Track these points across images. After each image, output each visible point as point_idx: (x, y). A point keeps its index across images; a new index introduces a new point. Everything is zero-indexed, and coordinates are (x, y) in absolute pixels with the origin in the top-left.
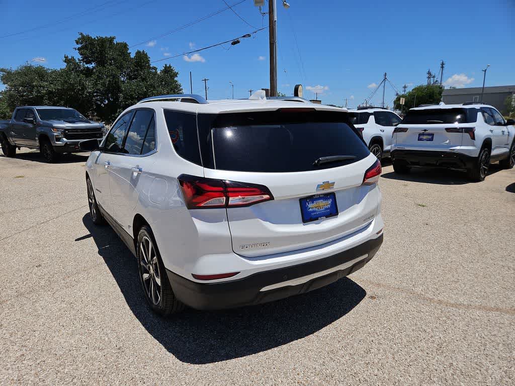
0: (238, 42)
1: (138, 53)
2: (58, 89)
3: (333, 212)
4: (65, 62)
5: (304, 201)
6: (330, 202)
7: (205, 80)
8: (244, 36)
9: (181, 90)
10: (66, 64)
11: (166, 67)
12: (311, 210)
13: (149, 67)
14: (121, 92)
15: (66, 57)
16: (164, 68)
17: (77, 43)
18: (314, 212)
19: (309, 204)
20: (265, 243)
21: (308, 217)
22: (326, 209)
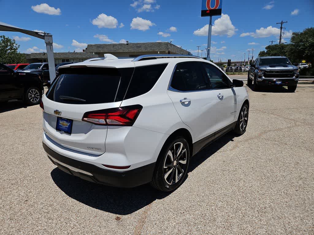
12: (60, 124)
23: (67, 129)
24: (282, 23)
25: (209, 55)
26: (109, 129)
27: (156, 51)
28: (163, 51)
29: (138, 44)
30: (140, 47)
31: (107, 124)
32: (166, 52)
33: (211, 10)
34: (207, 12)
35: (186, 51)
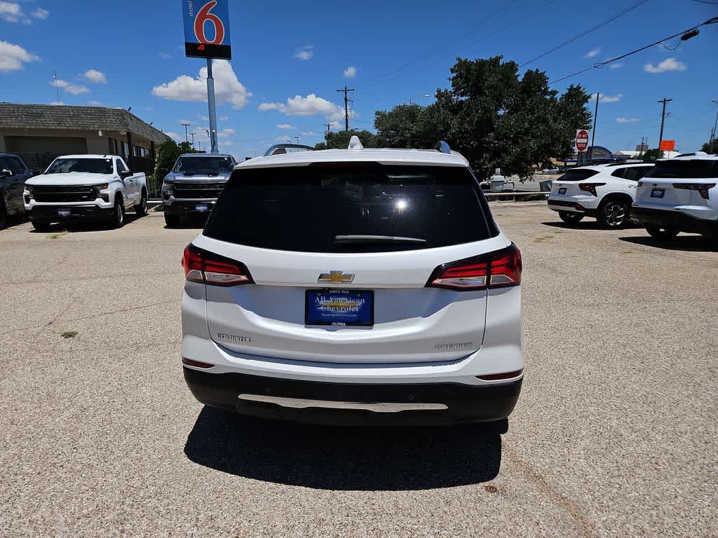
0: (695, 33)
1: (529, 74)
2: (420, 132)
3: (365, 319)
4: (437, 96)
5: (312, 295)
6: (360, 303)
7: (665, 101)
8: (708, 22)
9: (588, 122)
10: (436, 100)
11: (571, 89)
12: (321, 308)
13: (546, 92)
14: (493, 130)
15: (439, 91)
16: (567, 91)
17: (452, 71)
18: (326, 312)
19: (320, 300)
20: (243, 337)
21: (314, 318)
22: (352, 313)
23: (355, 315)
24: (346, 91)
25: (215, 147)
26: (491, 297)
27: (92, 129)
28: (112, 129)
29: (33, 106)
30: (41, 115)
31: (488, 286)
32: (122, 133)
33: (207, 46)
34: (199, 48)
35: (161, 132)
